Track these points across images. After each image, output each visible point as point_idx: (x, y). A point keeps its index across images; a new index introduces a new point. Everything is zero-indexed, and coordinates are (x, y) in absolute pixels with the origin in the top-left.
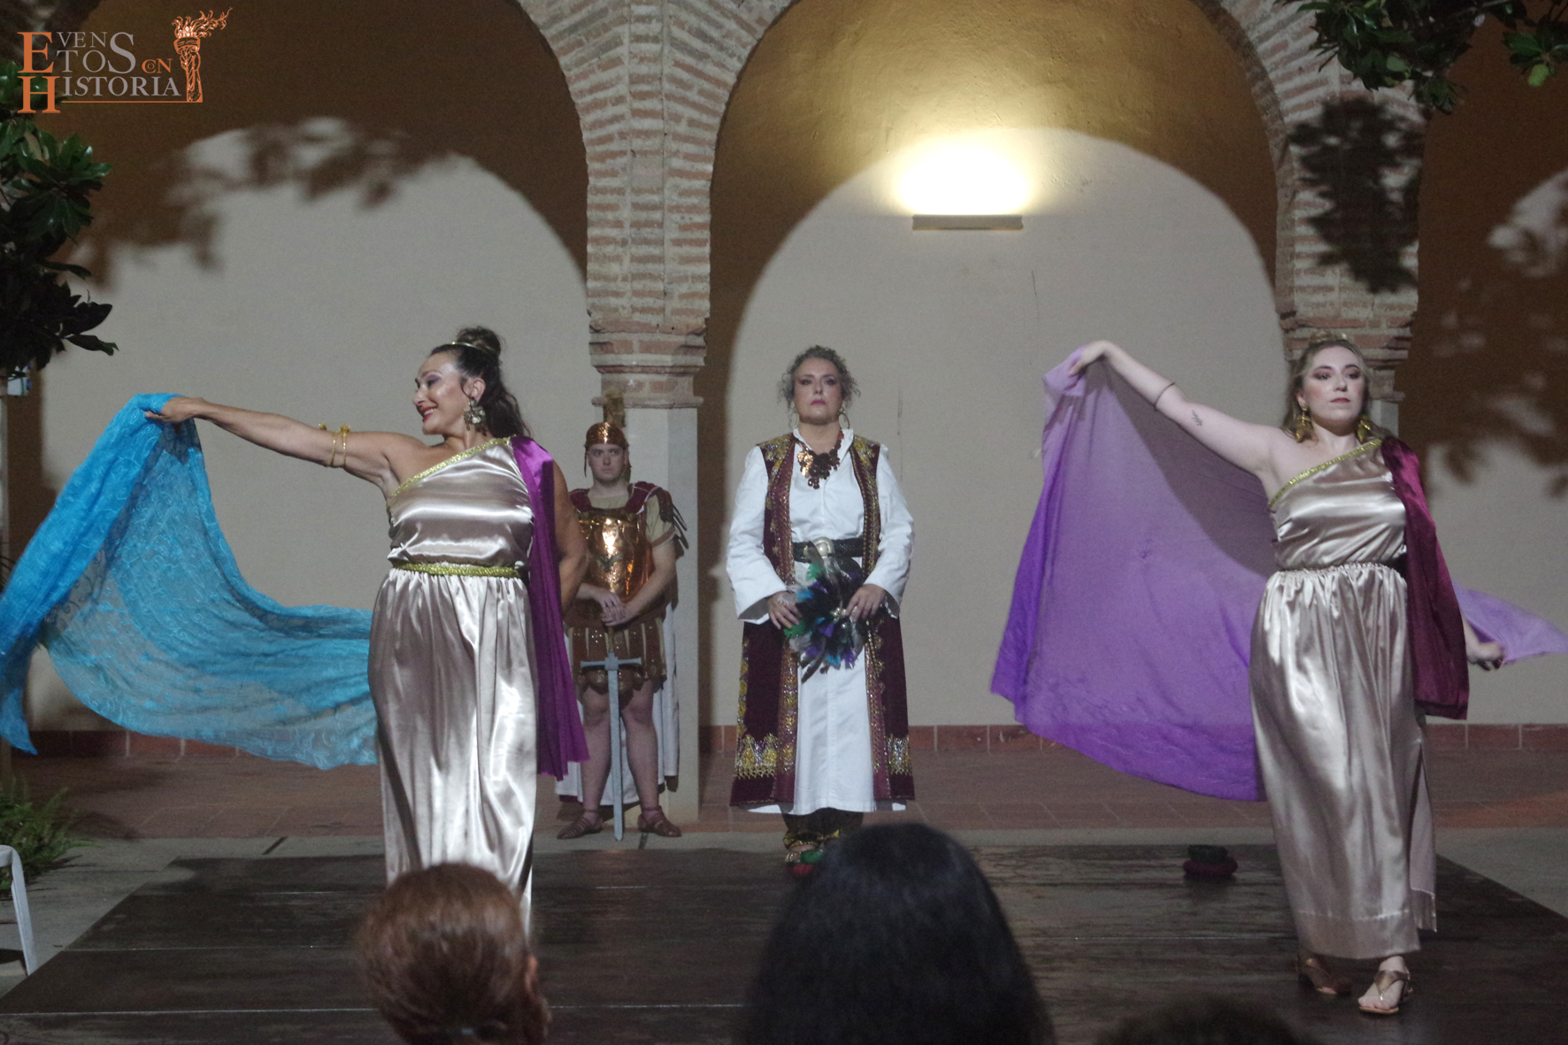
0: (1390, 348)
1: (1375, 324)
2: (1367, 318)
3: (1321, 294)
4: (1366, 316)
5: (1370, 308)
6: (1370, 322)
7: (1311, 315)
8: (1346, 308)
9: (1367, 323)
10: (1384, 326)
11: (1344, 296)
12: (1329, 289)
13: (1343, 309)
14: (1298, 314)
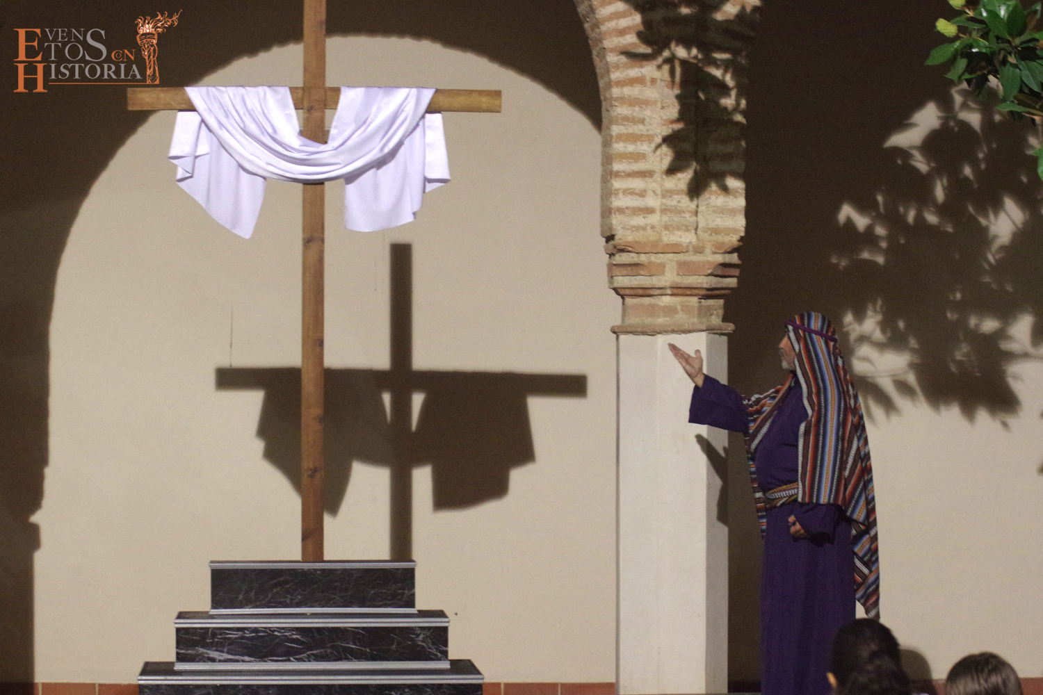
0: (716, 276)
1: (699, 250)
2: (690, 243)
3: (641, 217)
4: (688, 241)
5: (693, 231)
6: (693, 246)
7: (630, 239)
8: (667, 232)
9: (691, 249)
10: (708, 251)
11: (665, 218)
12: (649, 211)
13: (665, 232)
14: (616, 237)
